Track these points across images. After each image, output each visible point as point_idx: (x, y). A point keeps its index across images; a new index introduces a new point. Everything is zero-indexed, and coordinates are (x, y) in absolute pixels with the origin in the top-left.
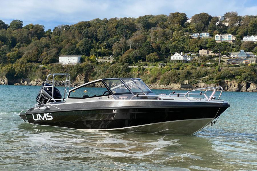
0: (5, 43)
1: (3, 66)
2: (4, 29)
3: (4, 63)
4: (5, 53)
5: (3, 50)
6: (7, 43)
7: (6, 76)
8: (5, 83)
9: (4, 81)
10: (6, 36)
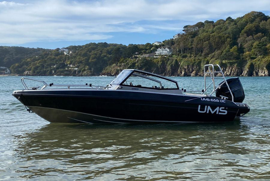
0: (266, 35)
1: (263, 58)
2: (265, 21)
3: (264, 55)
4: (266, 45)
5: (263, 42)
6: (267, 34)
7: (266, 67)
8: (265, 75)
9: (264, 72)
10: (267, 28)
